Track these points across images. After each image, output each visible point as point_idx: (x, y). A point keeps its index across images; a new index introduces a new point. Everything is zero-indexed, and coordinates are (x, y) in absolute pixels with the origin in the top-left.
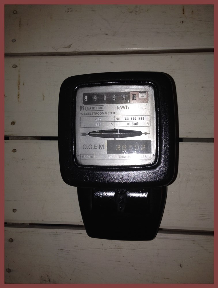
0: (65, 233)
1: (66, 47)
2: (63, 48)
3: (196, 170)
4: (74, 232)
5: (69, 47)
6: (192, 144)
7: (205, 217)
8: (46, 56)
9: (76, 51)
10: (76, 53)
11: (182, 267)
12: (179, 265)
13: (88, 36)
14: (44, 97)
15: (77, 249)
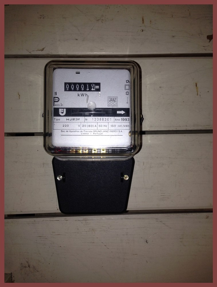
0: (43, 221)
1: (39, 50)
2: (37, 51)
3: (157, 158)
4: (51, 220)
5: (42, 50)
6: (153, 136)
7: (165, 197)
8: (20, 57)
9: (49, 53)
10: (49, 55)
11: (148, 243)
12: (146, 241)
13: (60, 40)
14: (20, 96)
15: (54, 235)
